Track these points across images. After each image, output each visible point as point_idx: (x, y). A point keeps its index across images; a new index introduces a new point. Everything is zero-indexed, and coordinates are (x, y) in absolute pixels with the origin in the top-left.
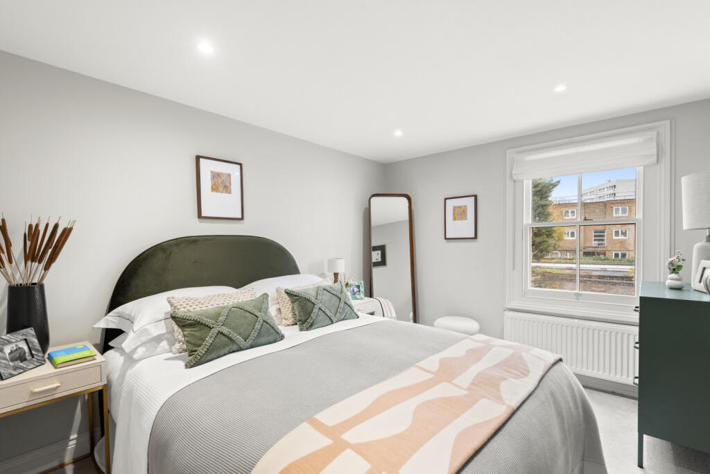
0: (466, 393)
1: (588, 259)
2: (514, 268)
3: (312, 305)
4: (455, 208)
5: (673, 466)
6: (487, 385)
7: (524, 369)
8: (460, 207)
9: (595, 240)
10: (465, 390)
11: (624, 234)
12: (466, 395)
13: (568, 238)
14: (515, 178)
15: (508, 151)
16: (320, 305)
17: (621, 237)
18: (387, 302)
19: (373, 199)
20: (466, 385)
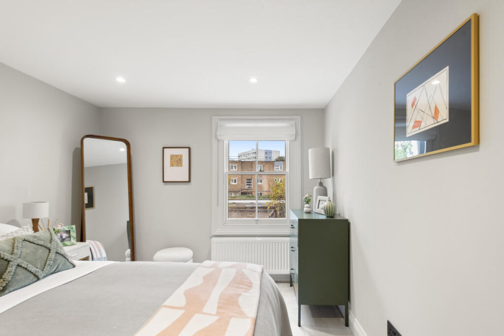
0: (216, 318)
1: (244, 197)
2: (218, 205)
3: (6, 262)
4: (172, 157)
5: (312, 318)
6: (229, 304)
7: (248, 283)
8: (176, 156)
9: (247, 185)
10: (216, 315)
11: (261, 181)
12: (218, 320)
13: (232, 184)
14: (219, 138)
15: (214, 117)
16: (19, 261)
17: (259, 183)
18: (96, 244)
19: (86, 140)
20: (214, 311)
